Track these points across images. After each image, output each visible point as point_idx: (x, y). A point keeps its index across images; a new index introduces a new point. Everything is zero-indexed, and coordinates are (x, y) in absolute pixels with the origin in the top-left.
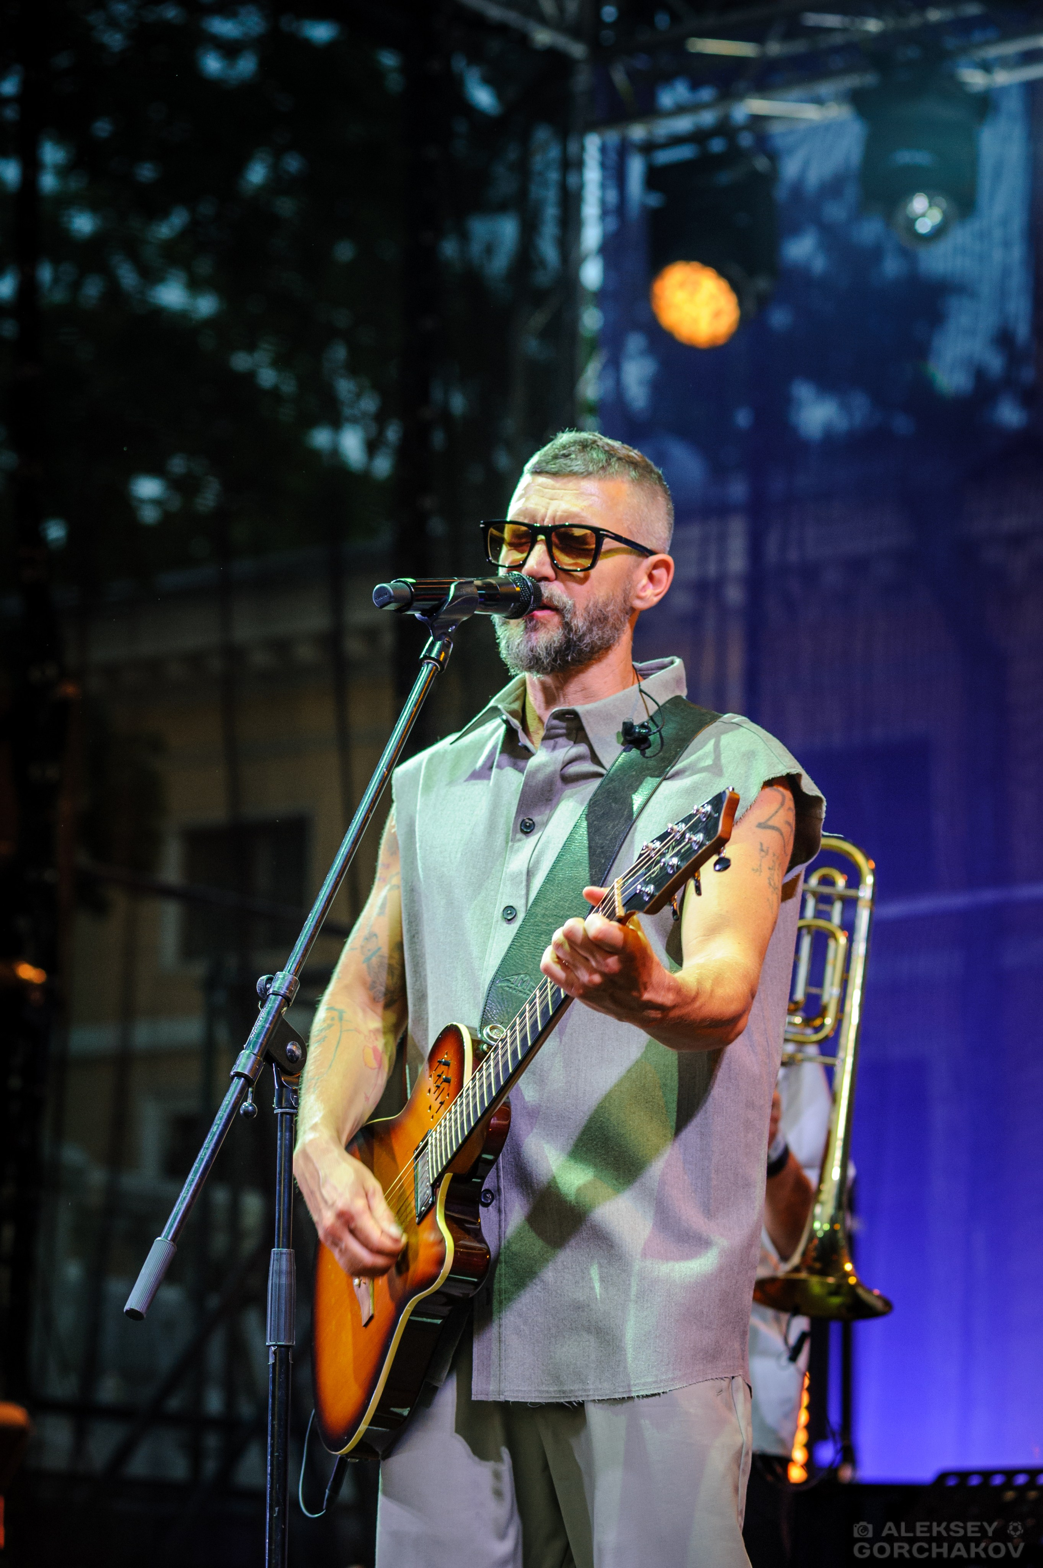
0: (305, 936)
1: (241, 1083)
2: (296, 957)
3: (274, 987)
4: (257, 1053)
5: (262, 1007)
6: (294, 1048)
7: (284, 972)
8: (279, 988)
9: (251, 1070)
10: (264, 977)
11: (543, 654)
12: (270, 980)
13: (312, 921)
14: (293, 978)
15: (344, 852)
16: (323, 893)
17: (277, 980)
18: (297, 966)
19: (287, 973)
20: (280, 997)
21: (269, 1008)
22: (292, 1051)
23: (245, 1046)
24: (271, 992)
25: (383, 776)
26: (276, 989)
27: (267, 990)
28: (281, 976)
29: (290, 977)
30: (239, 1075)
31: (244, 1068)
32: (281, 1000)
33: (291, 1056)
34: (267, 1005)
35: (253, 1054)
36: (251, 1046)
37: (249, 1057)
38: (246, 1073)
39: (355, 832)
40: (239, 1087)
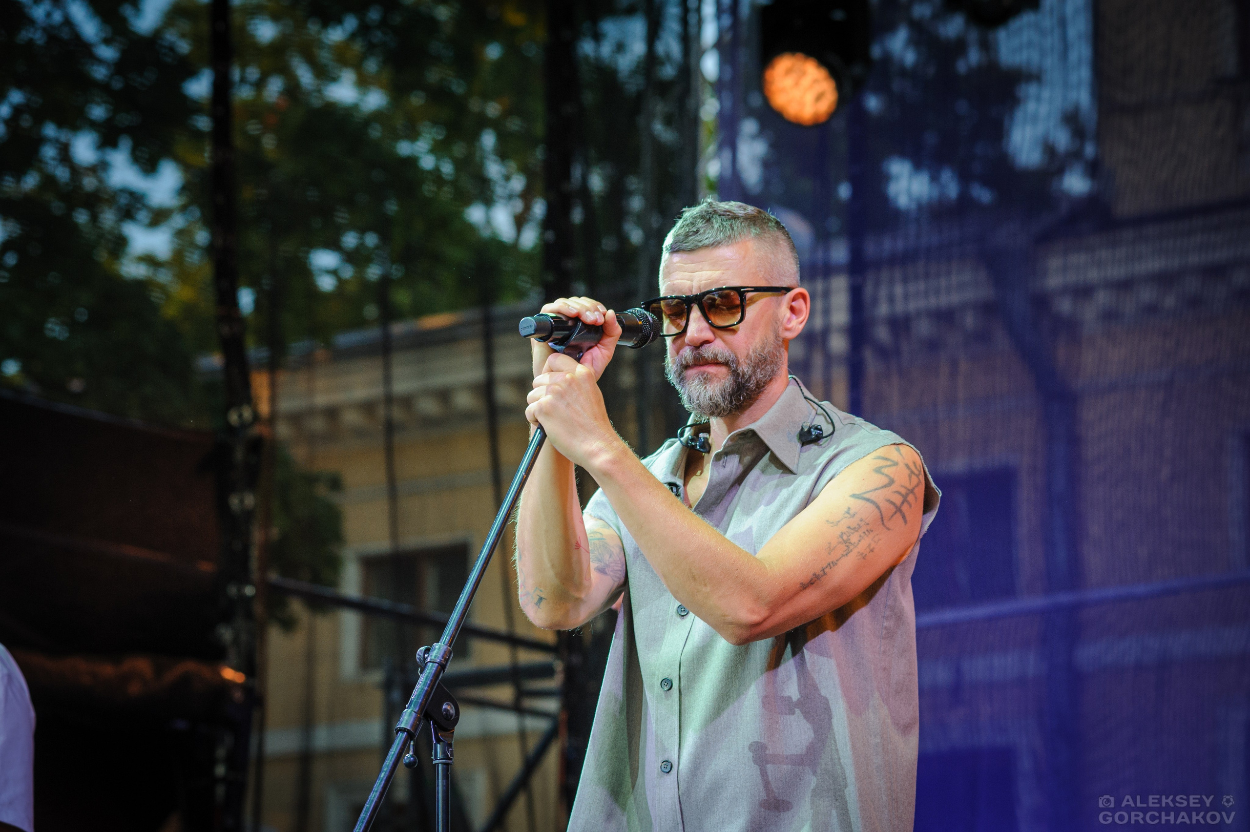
0: (457, 613)
1: (404, 736)
2: (449, 630)
3: (432, 656)
4: (418, 711)
5: (421, 673)
6: (449, 708)
7: (440, 643)
8: (435, 656)
9: (412, 726)
10: (423, 648)
11: (720, 400)
12: (427, 651)
13: (463, 600)
14: (447, 649)
15: (489, 542)
16: (472, 577)
17: (434, 650)
18: (450, 638)
19: (442, 644)
20: (437, 664)
21: (427, 674)
22: (446, 710)
23: (407, 706)
24: (429, 660)
25: (522, 479)
26: (433, 658)
27: (425, 659)
28: (437, 647)
29: (446, 647)
30: (403, 730)
31: (406, 724)
32: (438, 666)
33: (446, 714)
34: (425, 671)
35: (414, 712)
36: (413, 706)
37: (410, 714)
38: (408, 728)
39: (499, 526)
40: (402, 740)
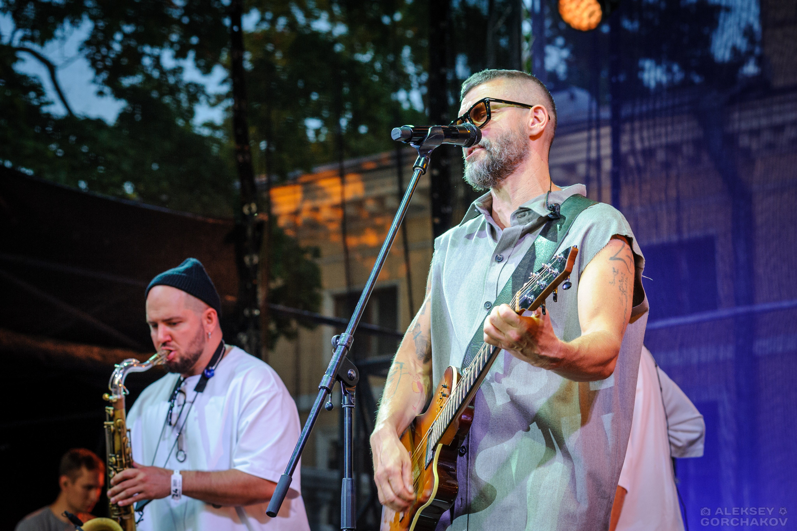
0: (356, 314)
1: (324, 392)
2: (351, 325)
4: (333, 376)
5: (334, 352)
6: (352, 373)
7: (345, 333)
8: (343, 341)
9: (329, 385)
10: (335, 336)
12: (338, 338)
13: (360, 306)
14: (350, 336)
15: (375, 269)
16: (365, 291)
17: (342, 337)
18: (352, 330)
19: (347, 334)
20: (344, 346)
21: (338, 352)
22: (350, 374)
23: (326, 372)
24: (339, 344)
26: (341, 342)
27: (337, 343)
28: (344, 335)
30: (323, 388)
31: (326, 384)
32: (344, 348)
33: (350, 377)
34: (337, 351)
35: (330, 376)
36: (329, 372)
37: (328, 378)
38: (327, 386)
40: (323, 394)
